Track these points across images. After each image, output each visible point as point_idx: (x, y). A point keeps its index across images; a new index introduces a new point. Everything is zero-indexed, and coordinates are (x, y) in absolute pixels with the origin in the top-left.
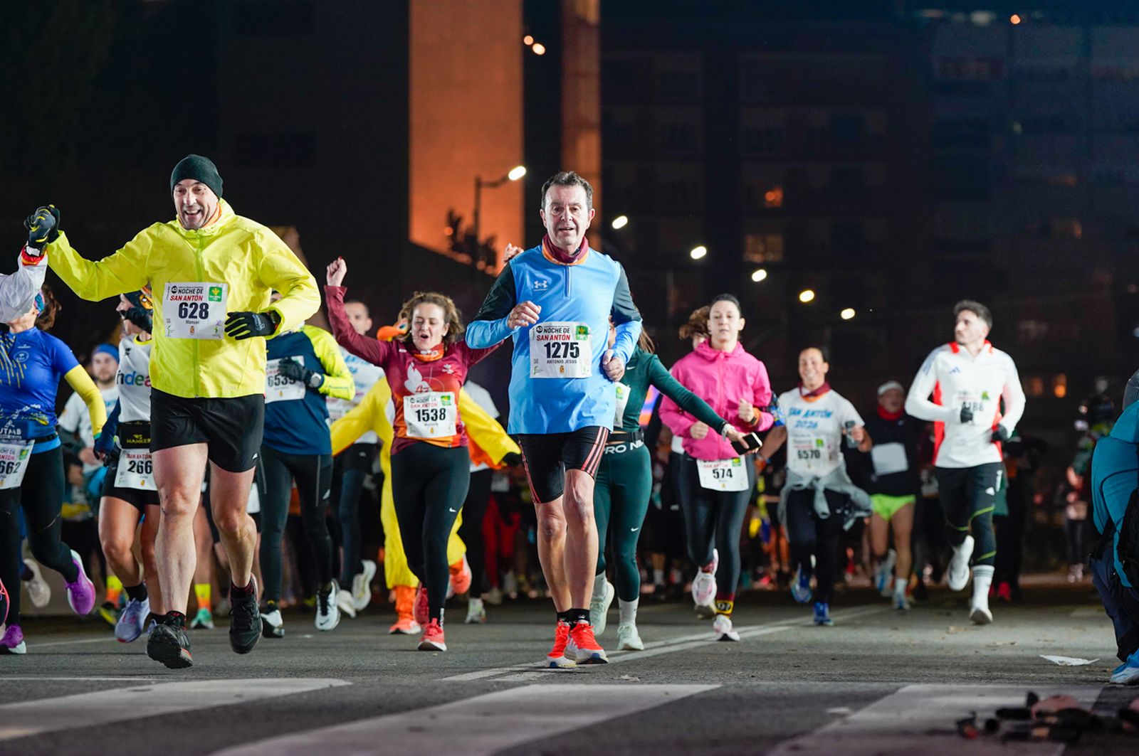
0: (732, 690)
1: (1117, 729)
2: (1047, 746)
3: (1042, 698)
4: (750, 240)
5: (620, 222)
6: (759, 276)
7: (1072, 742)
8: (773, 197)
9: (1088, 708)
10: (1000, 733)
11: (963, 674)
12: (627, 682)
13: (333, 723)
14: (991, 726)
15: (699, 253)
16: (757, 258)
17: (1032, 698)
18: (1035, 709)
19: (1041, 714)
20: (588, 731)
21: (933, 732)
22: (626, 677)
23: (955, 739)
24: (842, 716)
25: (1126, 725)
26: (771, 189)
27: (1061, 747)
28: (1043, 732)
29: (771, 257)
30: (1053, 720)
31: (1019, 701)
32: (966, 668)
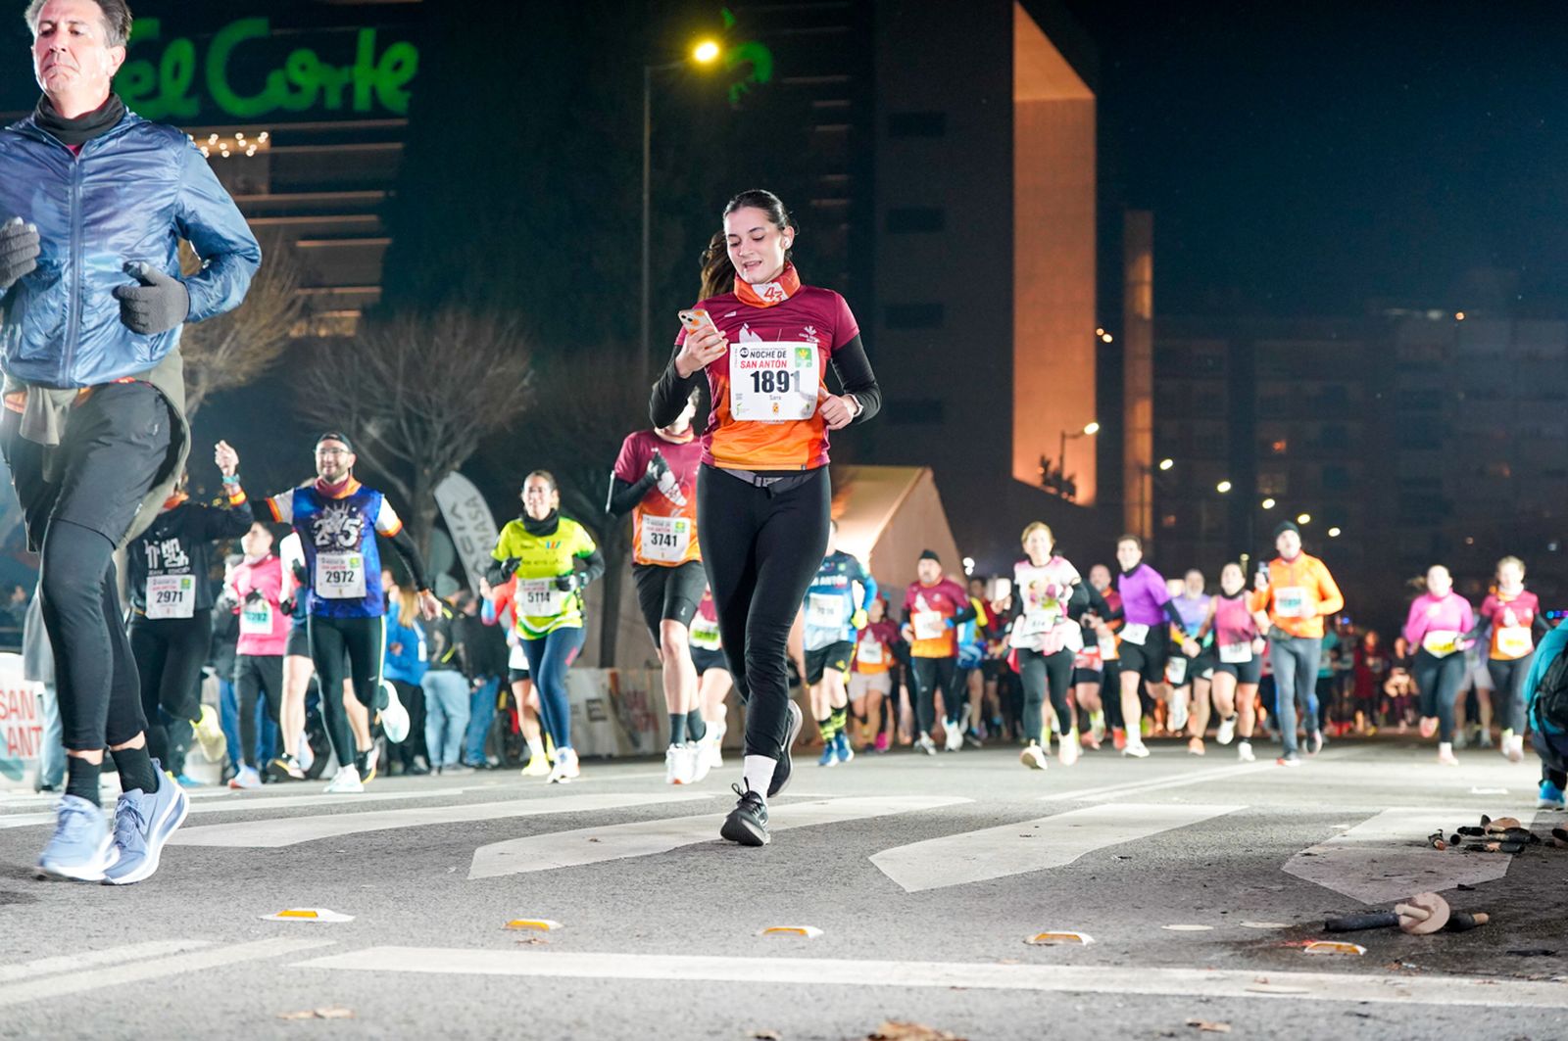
0: (1257, 811)
1: (1551, 845)
2: (1499, 856)
3: (1492, 820)
4: (1262, 478)
5: (1166, 464)
6: (1269, 504)
7: (1517, 854)
8: (1279, 446)
9: (1526, 828)
10: (1461, 846)
11: (1428, 799)
12: (1177, 803)
13: (964, 831)
14: (1455, 840)
15: (1224, 487)
16: (1267, 491)
17: (1486, 820)
18: (1487, 828)
19: (1491, 832)
20: (1153, 839)
21: (1412, 844)
22: (1176, 799)
23: (1427, 850)
24: (1342, 830)
25: (1558, 841)
26: (1278, 440)
27: (1510, 857)
28: (1496, 846)
29: (1278, 491)
30: (1502, 837)
31: (1474, 821)
32: (1429, 795)
